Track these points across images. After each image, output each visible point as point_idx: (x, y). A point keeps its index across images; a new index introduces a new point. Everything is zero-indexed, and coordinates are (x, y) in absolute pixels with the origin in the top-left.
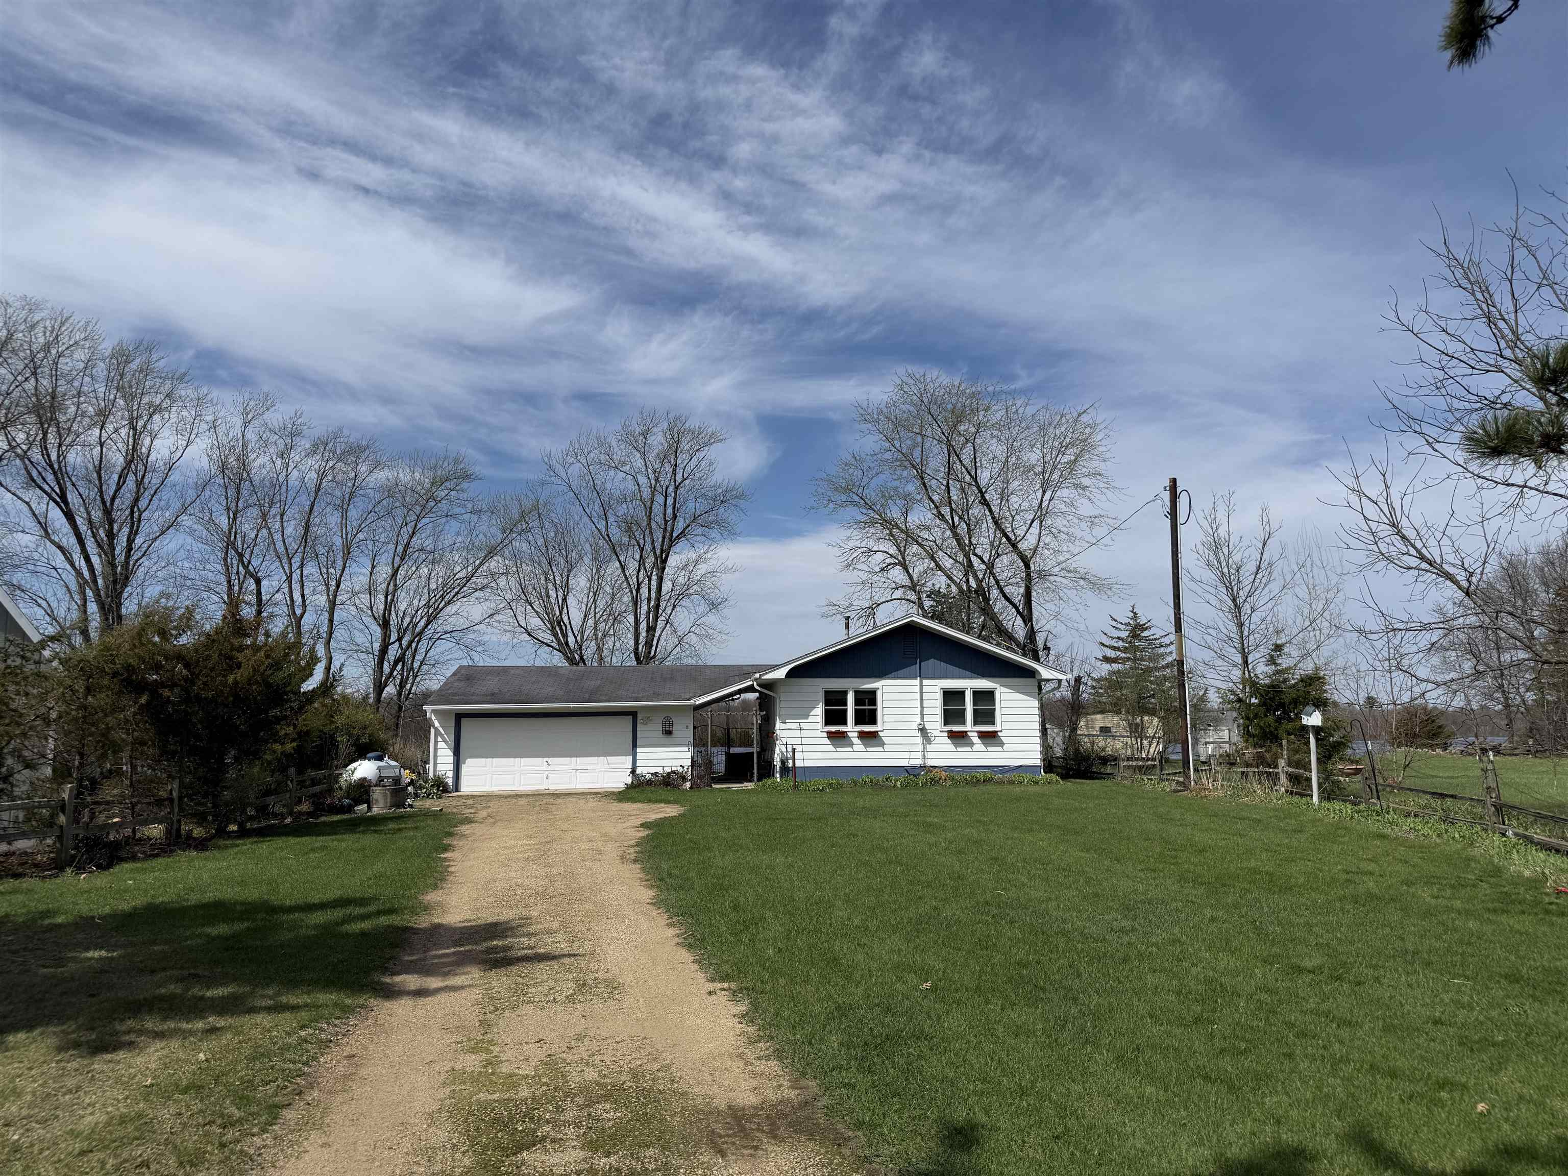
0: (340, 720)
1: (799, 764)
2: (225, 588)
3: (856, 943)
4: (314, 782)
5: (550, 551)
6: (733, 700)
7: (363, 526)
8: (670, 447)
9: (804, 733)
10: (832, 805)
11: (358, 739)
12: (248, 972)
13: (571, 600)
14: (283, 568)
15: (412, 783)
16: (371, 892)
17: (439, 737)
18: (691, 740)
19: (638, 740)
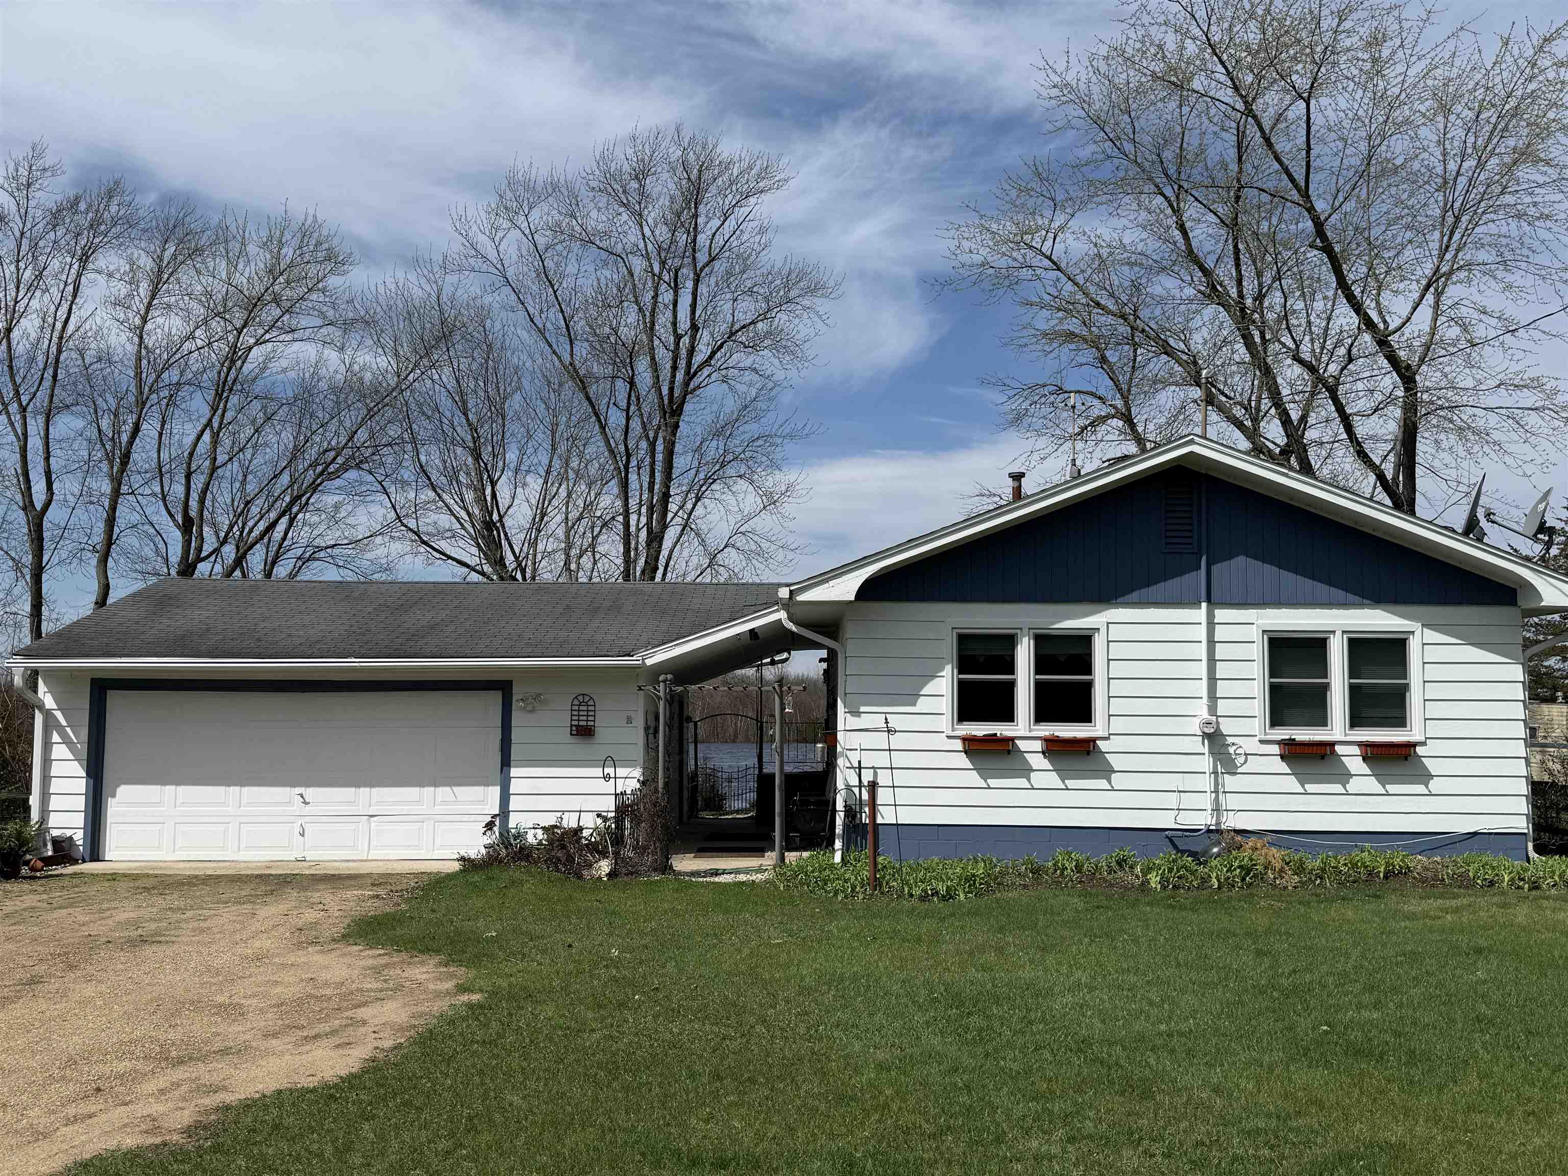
1: (886, 816)
6: (773, 663)
8: (685, 197)
9: (897, 741)
17: (55, 734)
18: (639, 752)
19: (514, 748)
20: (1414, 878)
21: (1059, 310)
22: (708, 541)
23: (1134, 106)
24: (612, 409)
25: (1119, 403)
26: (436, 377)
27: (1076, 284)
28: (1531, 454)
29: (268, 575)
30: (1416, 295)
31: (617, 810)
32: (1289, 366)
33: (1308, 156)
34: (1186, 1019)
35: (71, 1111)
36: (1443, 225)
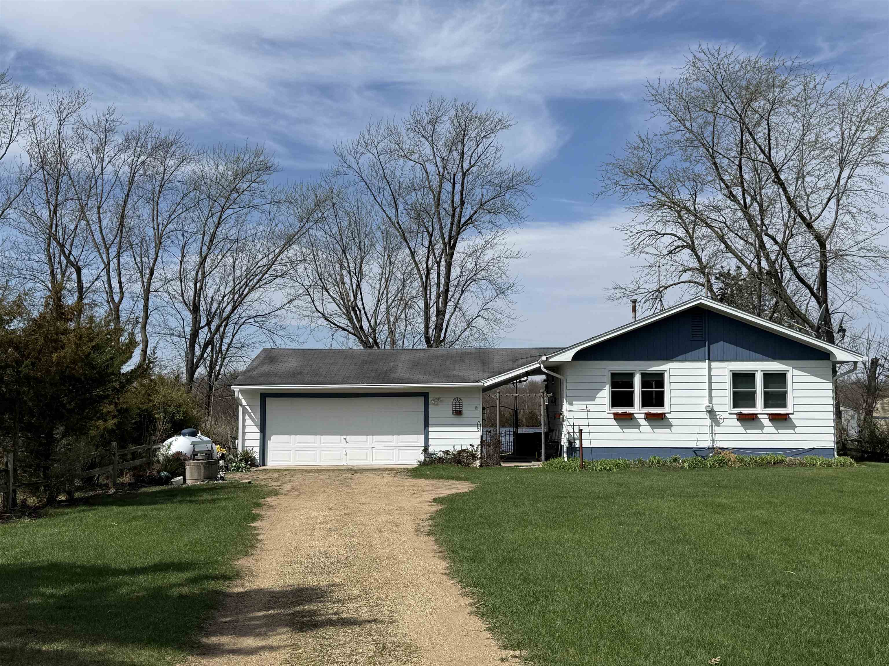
0: (157, 399)
1: (585, 444)
2: (47, 277)
3: (644, 617)
4: (135, 456)
5: (344, 238)
6: (520, 382)
7: (173, 217)
8: (457, 134)
9: (590, 415)
10: (619, 485)
11: (173, 417)
12: (78, 629)
13: (364, 286)
14: (101, 257)
15: (223, 457)
16: (188, 558)
17: (247, 415)
18: (480, 421)
19: (430, 420)
20: (785, 464)
31: (481, 442)
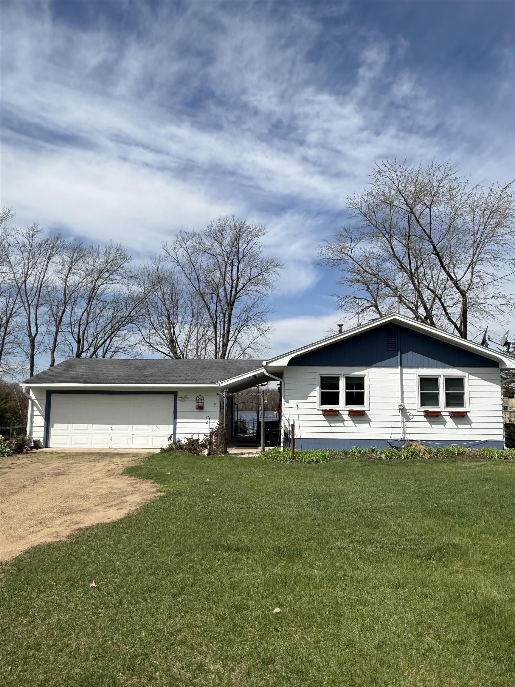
1: (297, 436)
17: (35, 407)
18: (218, 414)
19: (178, 413)
20: (467, 455)
21: (354, 273)
22: (242, 346)
23: (376, 210)
24: (212, 304)
25: (373, 302)
26: (156, 294)
27: (359, 265)
28: (503, 319)
29: (104, 357)
30: (465, 269)
31: (210, 433)
32: (427, 291)
33: (430, 225)
34: (390, 502)
35: (32, 530)
36: (474, 247)
